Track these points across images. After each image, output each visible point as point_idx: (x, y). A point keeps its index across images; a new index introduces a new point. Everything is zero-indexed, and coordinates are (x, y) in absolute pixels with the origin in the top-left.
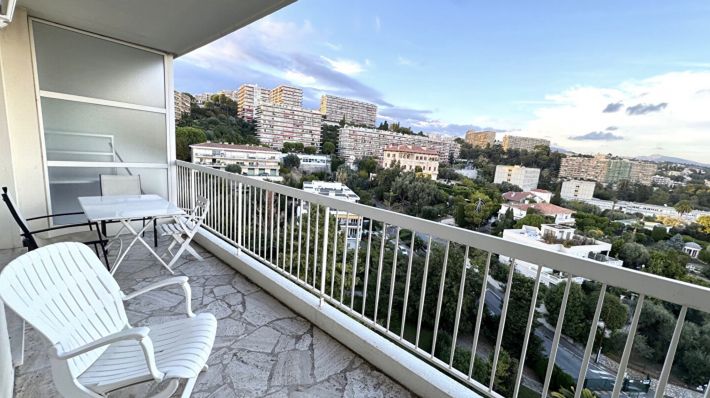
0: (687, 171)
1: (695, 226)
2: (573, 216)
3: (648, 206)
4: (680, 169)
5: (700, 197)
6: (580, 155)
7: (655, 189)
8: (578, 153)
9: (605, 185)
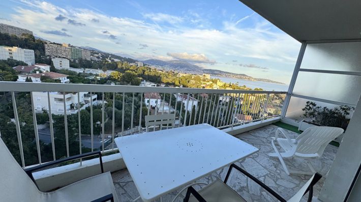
0: (100, 54)
1: (110, 76)
2: (68, 78)
3: (93, 70)
4: (98, 54)
5: (107, 65)
6: (54, 43)
7: (93, 62)
8: (52, 42)
9: (72, 60)
